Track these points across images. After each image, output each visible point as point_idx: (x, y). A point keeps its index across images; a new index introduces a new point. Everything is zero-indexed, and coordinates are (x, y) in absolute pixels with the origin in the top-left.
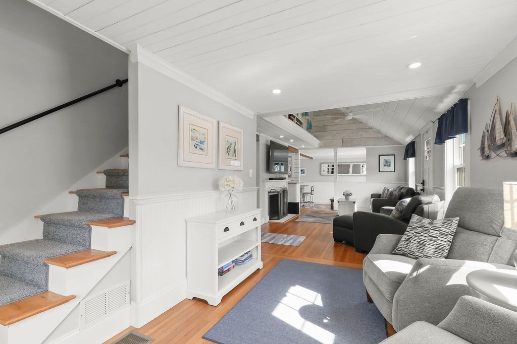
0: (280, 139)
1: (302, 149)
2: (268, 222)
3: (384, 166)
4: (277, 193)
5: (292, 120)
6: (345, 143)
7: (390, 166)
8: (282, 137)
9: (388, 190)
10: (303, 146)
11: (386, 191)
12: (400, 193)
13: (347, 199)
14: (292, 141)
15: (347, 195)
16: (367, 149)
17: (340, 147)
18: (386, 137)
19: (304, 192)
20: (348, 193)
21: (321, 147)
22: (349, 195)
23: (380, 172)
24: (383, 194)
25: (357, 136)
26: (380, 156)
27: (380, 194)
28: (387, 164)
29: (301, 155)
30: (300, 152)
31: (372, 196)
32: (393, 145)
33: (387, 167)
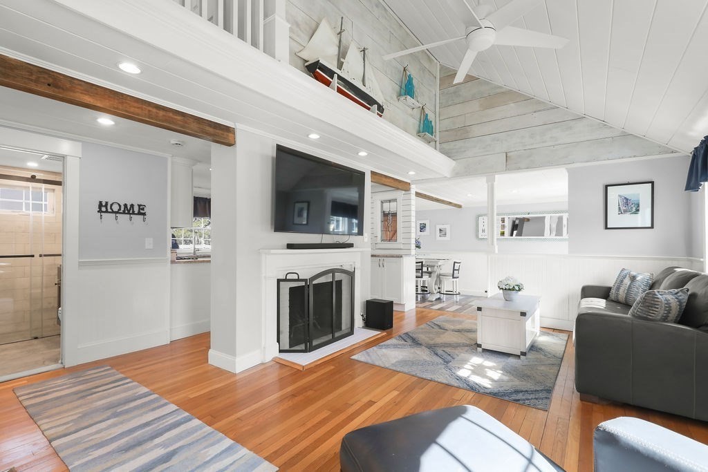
0: (312, 143)
1: (417, 182)
2: (274, 360)
3: (621, 212)
4: (303, 284)
5: (328, 84)
6: (512, 163)
7: (638, 211)
8: (314, 136)
9: (633, 278)
10: (412, 173)
11: (627, 281)
12: (684, 298)
13: (508, 300)
14: (363, 154)
15: (509, 290)
16: (569, 170)
17: (500, 172)
18: (625, 136)
19: (442, 272)
20: (512, 284)
21: (457, 175)
22: (513, 289)
23: (606, 228)
24: (618, 289)
25: (545, 142)
26: (607, 186)
27: (609, 289)
28: (630, 206)
29: (418, 194)
30: (414, 189)
31: (587, 292)
32: (646, 155)
33: (627, 215)
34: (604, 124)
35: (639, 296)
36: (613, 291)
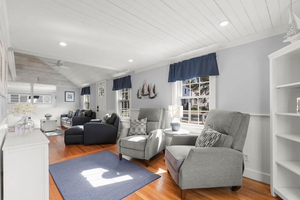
3: (68, 98)
6: (40, 81)
7: (71, 98)
9: (72, 112)
11: (71, 113)
13: (48, 119)
17: (36, 83)
18: (69, 81)
20: (49, 115)
22: (49, 117)
23: (65, 101)
26: (65, 92)
31: (62, 116)
32: (73, 86)
33: (70, 99)
34: (65, 77)
35: (73, 115)
36: (68, 115)
